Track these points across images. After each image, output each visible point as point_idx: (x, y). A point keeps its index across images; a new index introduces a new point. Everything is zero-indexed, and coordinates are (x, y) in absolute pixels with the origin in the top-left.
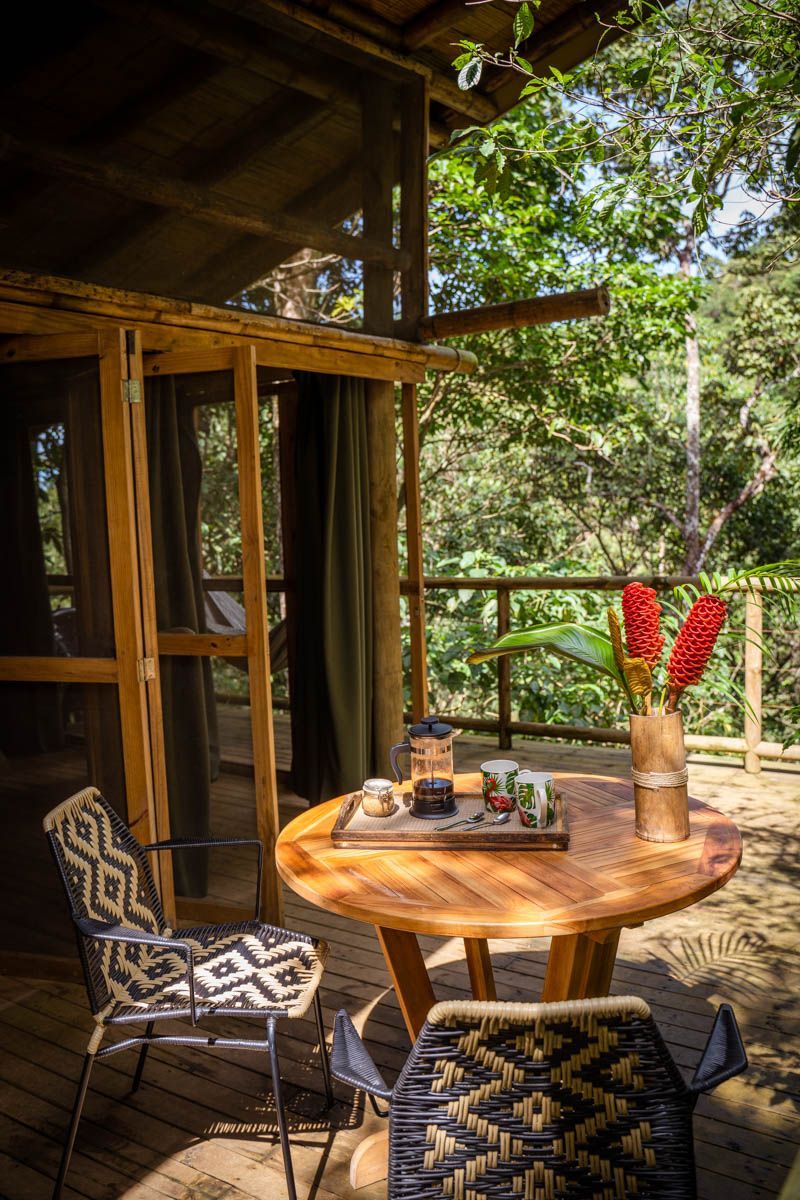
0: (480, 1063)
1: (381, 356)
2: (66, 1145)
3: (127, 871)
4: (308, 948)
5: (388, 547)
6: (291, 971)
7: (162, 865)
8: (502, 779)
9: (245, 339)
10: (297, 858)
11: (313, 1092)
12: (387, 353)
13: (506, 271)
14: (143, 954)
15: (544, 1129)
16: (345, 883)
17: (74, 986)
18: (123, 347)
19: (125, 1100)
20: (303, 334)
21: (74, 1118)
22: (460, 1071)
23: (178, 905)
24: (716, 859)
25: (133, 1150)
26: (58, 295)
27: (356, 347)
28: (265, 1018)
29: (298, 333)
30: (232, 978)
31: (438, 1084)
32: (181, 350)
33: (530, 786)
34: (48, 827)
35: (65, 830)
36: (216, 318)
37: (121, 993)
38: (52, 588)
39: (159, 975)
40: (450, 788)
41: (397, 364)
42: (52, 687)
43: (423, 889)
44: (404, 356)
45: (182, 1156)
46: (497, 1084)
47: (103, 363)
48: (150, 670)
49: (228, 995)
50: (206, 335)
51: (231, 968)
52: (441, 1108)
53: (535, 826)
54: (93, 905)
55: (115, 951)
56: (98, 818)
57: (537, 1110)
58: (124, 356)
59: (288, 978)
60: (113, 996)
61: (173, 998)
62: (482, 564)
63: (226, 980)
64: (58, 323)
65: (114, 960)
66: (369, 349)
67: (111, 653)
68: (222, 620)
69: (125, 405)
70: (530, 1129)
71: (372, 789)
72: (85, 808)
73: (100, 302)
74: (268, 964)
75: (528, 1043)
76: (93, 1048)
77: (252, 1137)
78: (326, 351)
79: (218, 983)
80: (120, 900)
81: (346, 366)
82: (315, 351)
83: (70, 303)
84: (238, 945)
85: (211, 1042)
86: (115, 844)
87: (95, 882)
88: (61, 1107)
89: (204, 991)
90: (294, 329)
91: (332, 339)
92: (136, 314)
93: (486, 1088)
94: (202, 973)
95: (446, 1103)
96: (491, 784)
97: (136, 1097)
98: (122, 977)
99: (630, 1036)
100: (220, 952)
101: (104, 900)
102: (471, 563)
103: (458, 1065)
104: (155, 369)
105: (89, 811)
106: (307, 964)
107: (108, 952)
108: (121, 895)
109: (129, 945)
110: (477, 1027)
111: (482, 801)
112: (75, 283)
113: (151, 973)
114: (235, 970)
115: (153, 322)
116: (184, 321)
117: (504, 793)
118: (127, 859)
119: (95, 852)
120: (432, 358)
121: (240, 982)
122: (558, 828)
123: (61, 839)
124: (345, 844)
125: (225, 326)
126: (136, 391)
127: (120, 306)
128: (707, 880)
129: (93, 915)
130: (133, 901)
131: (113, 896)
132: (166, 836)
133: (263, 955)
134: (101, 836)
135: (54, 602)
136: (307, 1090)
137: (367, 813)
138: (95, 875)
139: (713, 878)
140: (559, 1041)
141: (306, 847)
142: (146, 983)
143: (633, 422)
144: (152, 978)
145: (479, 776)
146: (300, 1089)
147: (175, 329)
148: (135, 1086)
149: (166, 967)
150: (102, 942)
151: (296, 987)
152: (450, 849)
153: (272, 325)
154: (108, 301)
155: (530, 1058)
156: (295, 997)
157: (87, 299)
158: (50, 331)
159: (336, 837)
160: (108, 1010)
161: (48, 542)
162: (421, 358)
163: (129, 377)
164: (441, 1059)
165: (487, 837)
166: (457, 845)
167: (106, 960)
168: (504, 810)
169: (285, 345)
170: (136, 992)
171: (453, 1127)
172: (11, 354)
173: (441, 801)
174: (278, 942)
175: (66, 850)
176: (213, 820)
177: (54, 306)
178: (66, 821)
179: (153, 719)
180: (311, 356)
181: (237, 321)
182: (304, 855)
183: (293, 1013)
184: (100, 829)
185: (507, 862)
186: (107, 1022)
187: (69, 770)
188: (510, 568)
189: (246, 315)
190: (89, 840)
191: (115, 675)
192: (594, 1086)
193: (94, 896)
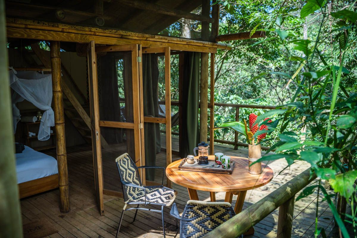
0: (198, 213)
1: (205, 46)
2: (118, 230)
3: (133, 172)
4: (173, 192)
5: (205, 96)
6: (168, 197)
7: (143, 172)
8: (219, 157)
9: (169, 43)
10: (170, 172)
11: (173, 225)
12: (206, 46)
13: (246, 17)
14: (136, 190)
15: (211, 228)
16: (180, 178)
17: (122, 199)
18: (137, 49)
19: (132, 223)
20: (184, 42)
21: (119, 225)
22: (194, 215)
23: (146, 182)
24: (265, 179)
25: (133, 233)
26: (122, 35)
27: (198, 44)
28: (161, 206)
29: (183, 42)
30: (155, 197)
31: (189, 217)
32: (152, 47)
33: (224, 159)
34: (116, 161)
35: (120, 162)
36: (161, 39)
37: (131, 198)
38: (120, 101)
39: (140, 195)
40: (207, 158)
41: (209, 48)
42: (120, 129)
43: (196, 180)
44: (211, 46)
45: (143, 235)
46: (201, 218)
47: (132, 52)
48: (142, 126)
49: (154, 200)
50: (158, 43)
51: (155, 195)
52: (190, 222)
53: (225, 168)
54: (125, 179)
55: (130, 189)
56: (127, 160)
57: (209, 224)
58: (137, 51)
59: (167, 198)
60: (129, 198)
61: (142, 200)
62: (236, 99)
63: (154, 197)
64: (122, 42)
65: (129, 191)
66: (201, 45)
67: (133, 122)
68: (162, 112)
69: (138, 63)
70: (208, 228)
71: (189, 157)
72: (125, 158)
73: (132, 36)
74: (163, 195)
75: (207, 210)
76: (124, 209)
77: (159, 233)
78: (190, 46)
79: (152, 198)
80: (132, 178)
81: (195, 49)
82: (187, 46)
83: (125, 37)
84: (157, 190)
85: (149, 210)
86: (131, 166)
87: (126, 174)
88: (116, 222)
89: (148, 199)
90: (181, 40)
91: (192, 43)
92: (141, 38)
93: (199, 219)
94: (149, 196)
95: (191, 221)
96: (217, 158)
97: (134, 223)
98: (131, 195)
99: (228, 210)
100: (153, 191)
101: (128, 178)
102: (232, 98)
103: (193, 213)
104: (146, 52)
105: (126, 158)
106: (172, 196)
107: (128, 189)
108: (132, 177)
109: (133, 187)
110: (196, 205)
111: (215, 162)
112: (127, 32)
113: (138, 195)
114: (156, 195)
115: (146, 40)
116: (153, 40)
117: (219, 160)
118: (134, 169)
119: (126, 167)
120: (219, 47)
121: (157, 198)
122: (230, 169)
123: (119, 164)
124: (181, 169)
125: (164, 41)
126: (140, 59)
127: (137, 37)
128: (261, 183)
129: (125, 181)
130: (134, 179)
131: (130, 177)
132: (144, 165)
133: (163, 193)
134: (128, 164)
135: (121, 105)
136: (172, 225)
137: (188, 163)
138: (126, 172)
139: (262, 183)
140: (213, 210)
141: (173, 170)
142: (136, 196)
143: (282, 60)
144: (138, 196)
145: (214, 156)
146: (171, 225)
147: (151, 42)
148: (134, 221)
149: (141, 194)
150: (127, 186)
151: (169, 200)
152: (205, 172)
153: (176, 40)
154: (134, 36)
155: (207, 213)
156: (169, 202)
157: (129, 36)
158: (121, 44)
159: (180, 168)
160: (128, 201)
161: (120, 88)
162: (216, 47)
163: (139, 56)
164: (190, 211)
165: (213, 170)
166: (206, 171)
167: (128, 191)
168: (219, 164)
169: (179, 45)
170: (134, 198)
171: (193, 226)
172: (111, 49)
173: (205, 161)
174: (166, 191)
175: (120, 166)
176: (156, 163)
177: (121, 38)
178: (120, 160)
179: (142, 138)
180: (186, 47)
181: (167, 39)
182: (172, 171)
183: (167, 205)
184: (128, 162)
185: (217, 176)
186: (127, 204)
187: (123, 148)
188: (243, 100)
189: (169, 37)
190: (125, 165)
191: (133, 127)
192: (221, 220)
193: (126, 177)
